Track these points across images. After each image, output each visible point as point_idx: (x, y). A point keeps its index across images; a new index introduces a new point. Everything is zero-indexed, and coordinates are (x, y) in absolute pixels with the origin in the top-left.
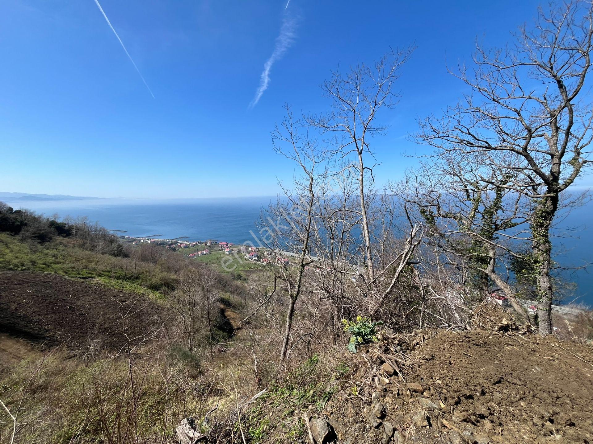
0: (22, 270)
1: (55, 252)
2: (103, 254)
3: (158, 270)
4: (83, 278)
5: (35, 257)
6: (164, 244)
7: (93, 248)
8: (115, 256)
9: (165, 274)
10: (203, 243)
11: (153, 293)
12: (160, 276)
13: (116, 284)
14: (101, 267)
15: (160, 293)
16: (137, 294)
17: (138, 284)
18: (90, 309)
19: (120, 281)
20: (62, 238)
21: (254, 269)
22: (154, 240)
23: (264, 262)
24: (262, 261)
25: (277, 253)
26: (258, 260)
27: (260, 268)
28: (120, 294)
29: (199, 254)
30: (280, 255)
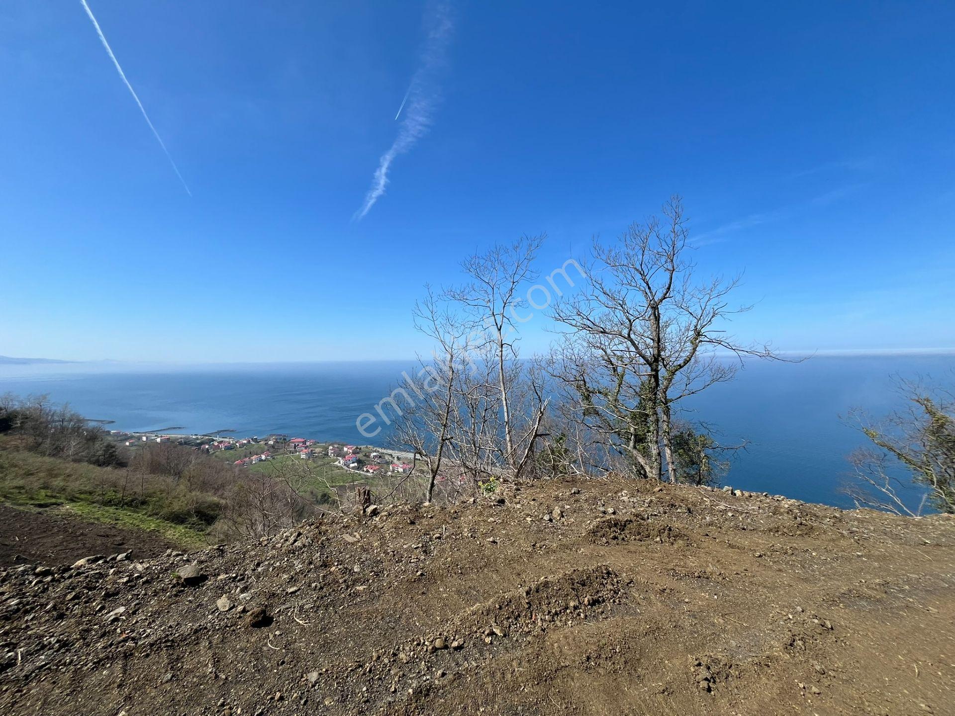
2: (77, 461)
3: (182, 487)
4: (40, 506)
6: (187, 443)
7: (57, 451)
8: (100, 465)
9: (196, 494)
10: (262, 440)
11: (175, 528)
12: (188, 497)
13: (105, 516)
14: (74, 486)
15: (186, 527)
16: (144, 531)
17: (146, 514)
18: (55, 560)
19: (112, 509)
21: (352, 484)
22: (168, 436)
23: (370, 471)
24: (365, 470)
25: (391, 455)
26: (358, 468)
27: (363, 481)
28: (113, 532)
29: (252, 461)
30: (396, 458)
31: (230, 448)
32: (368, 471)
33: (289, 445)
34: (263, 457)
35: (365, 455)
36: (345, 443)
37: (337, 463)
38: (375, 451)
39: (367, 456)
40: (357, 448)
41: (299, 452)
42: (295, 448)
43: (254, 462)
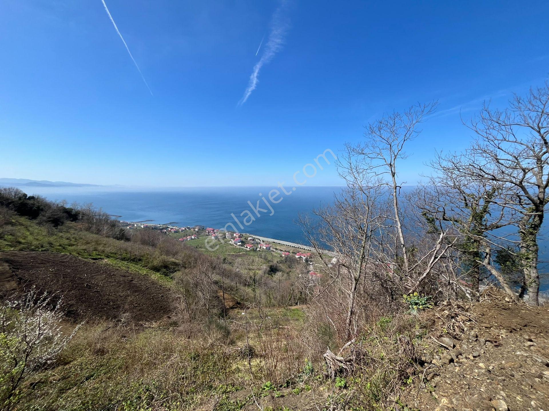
0: (42, 251)
1: (68, 235)
2: (108, 237)
3: (157, 252)
4: (94, 259)
5: (51, 239)
6: (155, 228)
7: (99, 232)
8: (118, 240)
9: (164, 257)
10: (192, 228)
11: (155, 274)
12: (160, 258)
13: (123, 266)
14: (108, 250)
15: (161, 274)
16: (141, 274)
17: (141, 266)
18: (103, 287)
19: (126, 263)
20: (70, 222)
21: (238, 254)
22: (147, 225)
24: (245, 247)
25: (259, 239)
26: (242, 246)
27: (244, 253)
28: (127, 274)
29: (188, 239)
30: (262, 241)
31: (176, 232)
32: (247, 247)
33: (205, 232)
34: (193, 237)
35: (245, 239)
37: (230, 242)
38: (250, 237)
40: (241, 235)
41: (211, 235)
42: (209, 233)
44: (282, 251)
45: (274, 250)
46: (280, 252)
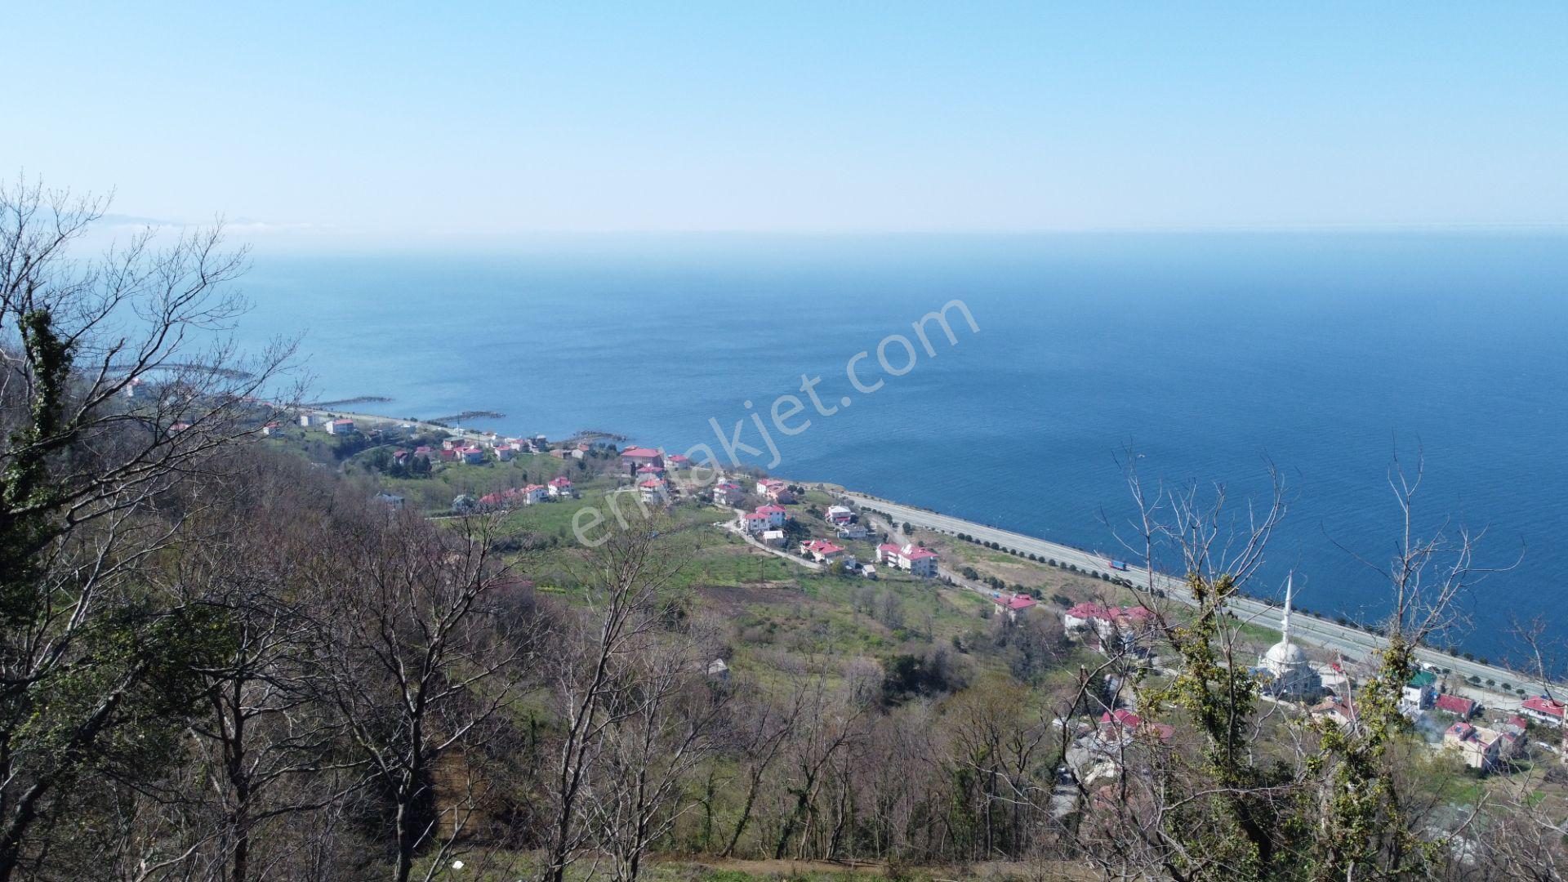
6: (388, 438)
10: (558, 445)
21: (759, 585)
23: (816, 556)
24: (803, 552)
25: (889, 518)
26: (785, 546)
27: (789, 582)
29: (524, 497)
30: (900, 529)
31: (479, 459)
32: (809, 557)
33: (618, 465)
34: (553, 490)
35: (812, 511)
36: (762, 472)
37: (730, 525)
38: (842, 502)
39: (817, 513)
40: (793, 488)
41: (641, 485)
42: (632, 473)
43: (528, 502)
44: (1001, 585)
45: (957, 579)
46: (987, 590)
